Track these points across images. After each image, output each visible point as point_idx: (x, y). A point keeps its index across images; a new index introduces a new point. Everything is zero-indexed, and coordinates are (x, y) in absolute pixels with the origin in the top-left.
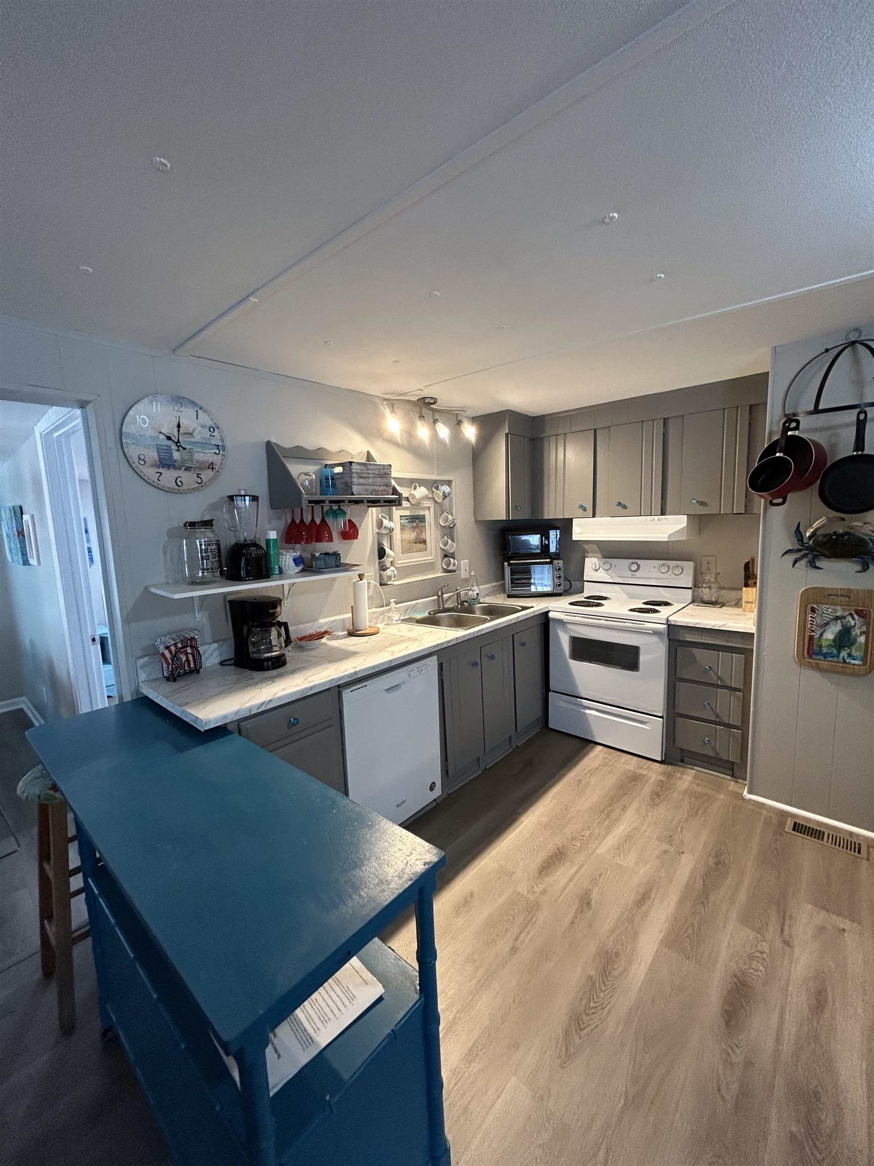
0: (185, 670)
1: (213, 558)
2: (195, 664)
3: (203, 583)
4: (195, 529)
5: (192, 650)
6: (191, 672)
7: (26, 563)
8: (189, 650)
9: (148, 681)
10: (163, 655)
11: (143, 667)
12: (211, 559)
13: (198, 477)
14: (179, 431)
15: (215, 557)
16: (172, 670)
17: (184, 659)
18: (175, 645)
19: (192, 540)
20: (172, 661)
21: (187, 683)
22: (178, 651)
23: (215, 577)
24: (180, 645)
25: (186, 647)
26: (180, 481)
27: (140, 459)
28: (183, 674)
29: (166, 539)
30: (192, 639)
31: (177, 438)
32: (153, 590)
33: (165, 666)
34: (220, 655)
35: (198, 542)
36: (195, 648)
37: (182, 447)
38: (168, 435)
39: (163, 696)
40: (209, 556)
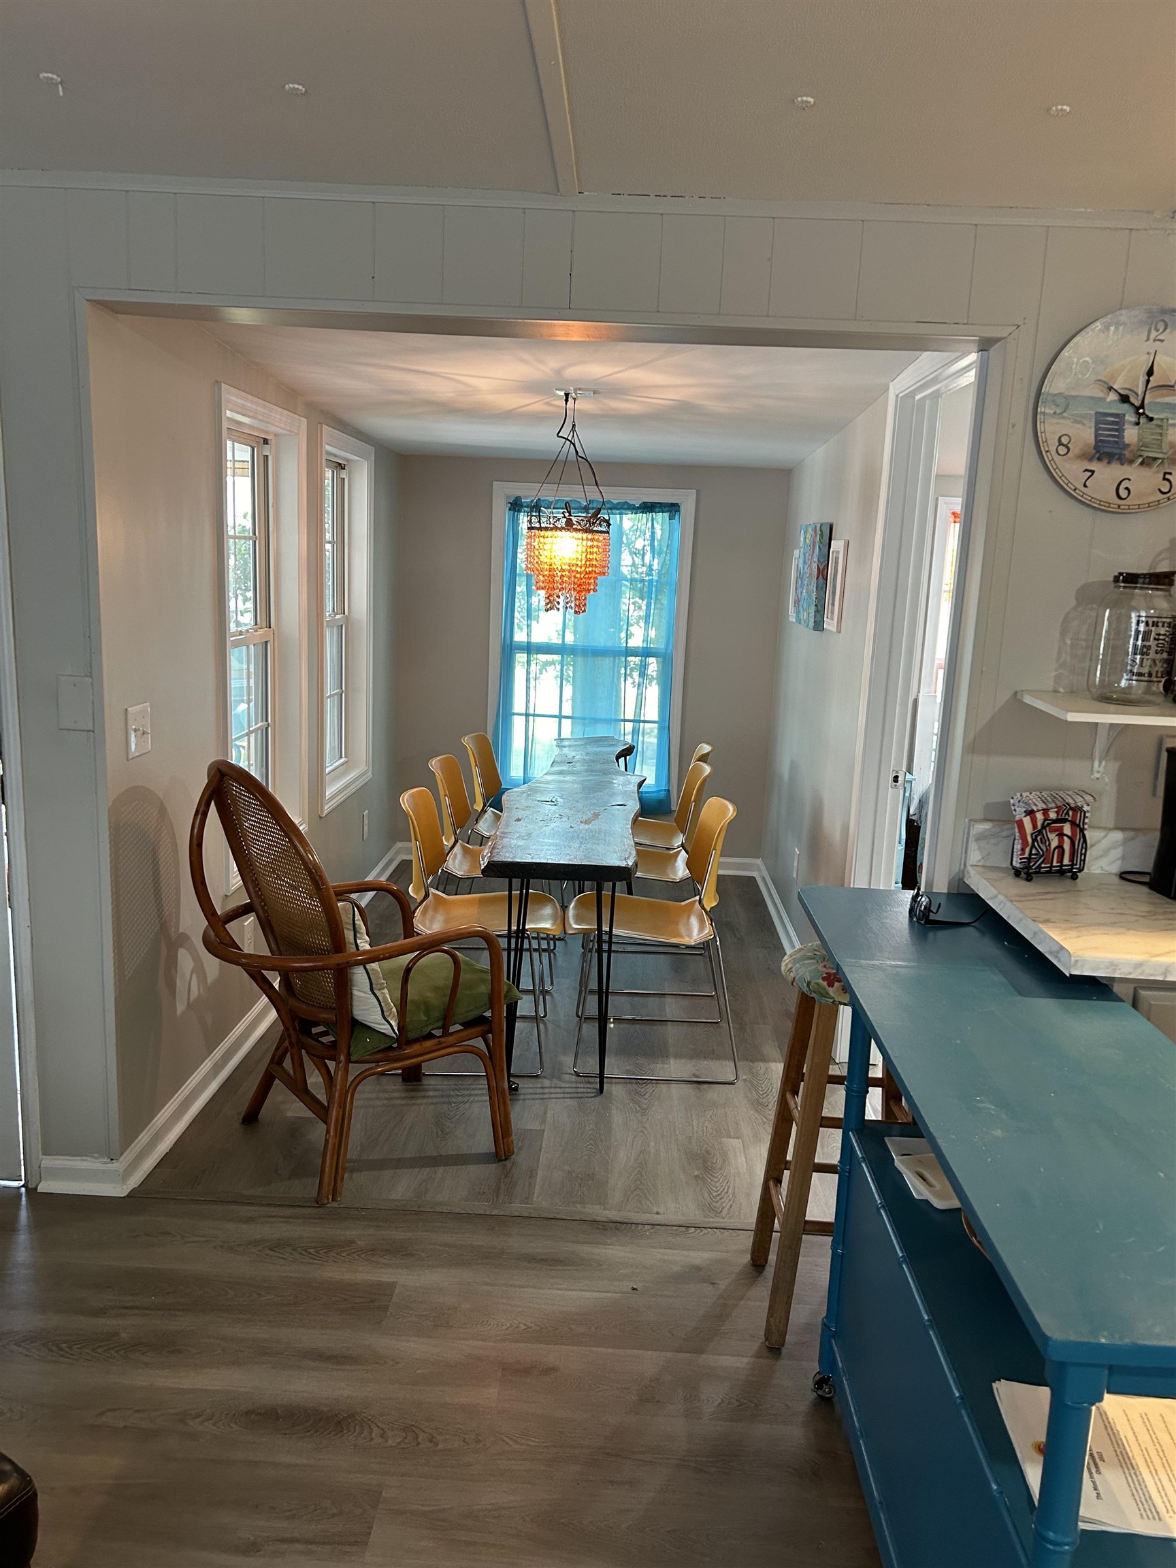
0: (1052, 866)
1: (1157, 652)
2: (1072, 859)
3: (1124, 701)
4: (1136, 588)
5: (1073, 831)
6: (1061, 872)
7: (819, 626)
8: (1067, 829)
9: (983, 866)
10: (1020, 824)
11: (980, 838)
12: (1152, 654)
13: (1164, 479)
14: (1148, 381)
15: (1162, 652)
16: (1029, 859)
17: (1054, 843)
18: (1045, 812)
19: (1124, 611)
20: (1034, 840)
21: (1051, 890)
22: (1048, 824)
23: (1154, 693)
24: (1053, 815)
25: (1064, 821)
26: (1127, 488)
27: (1061, 444)
28: (1047, 872)
29: (1074, 603)
30: (1077, 809)
31: (1140, 398)
32: (1028, 700)
33: (1018, 847)
34: (1123, 858)
35: (1133, 615)
36: (1079, 828)
37: (1147, 416)
38: (1122, 392)
39: (1006, 897)
40: (1149, 648)
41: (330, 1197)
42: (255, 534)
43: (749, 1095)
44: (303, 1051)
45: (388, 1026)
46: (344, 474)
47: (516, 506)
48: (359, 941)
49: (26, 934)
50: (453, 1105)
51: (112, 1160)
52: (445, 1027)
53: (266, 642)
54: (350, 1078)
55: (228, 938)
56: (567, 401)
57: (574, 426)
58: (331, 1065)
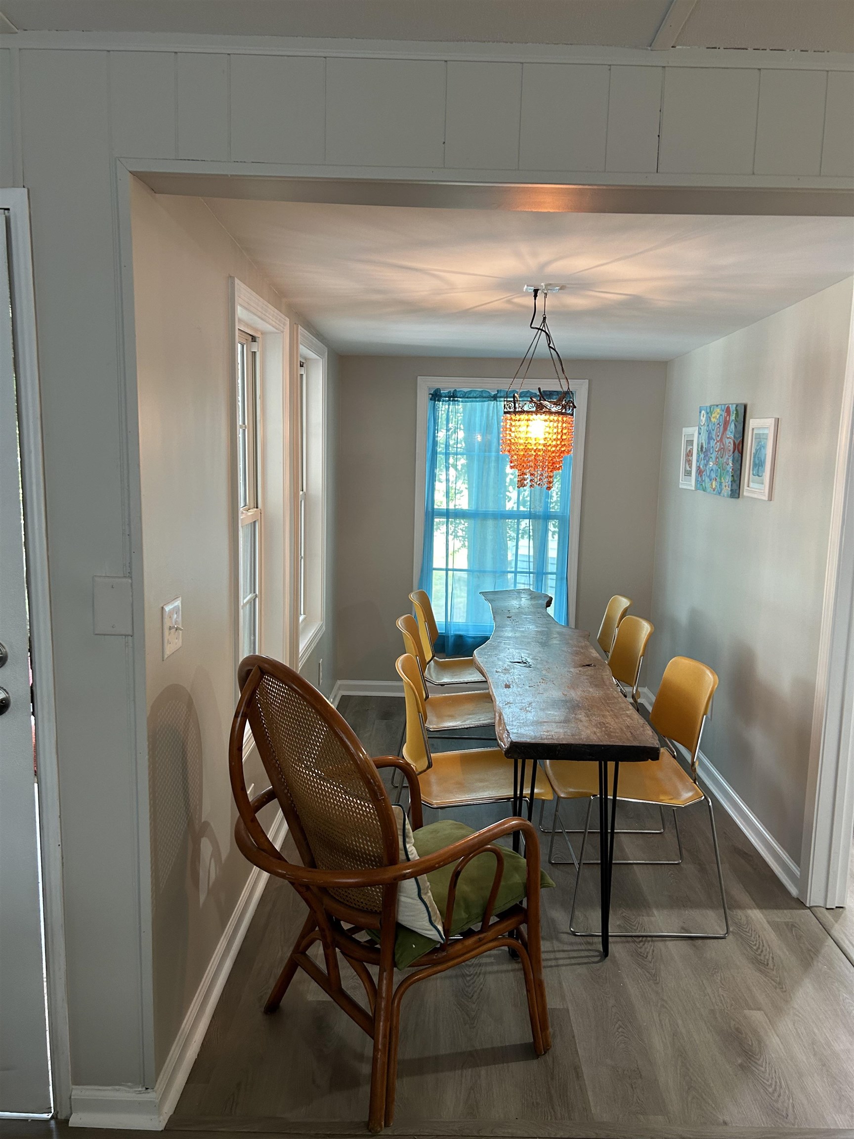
7: (736, 494)
41: (383, 1123)
42: (244, 424)
43: (745, 952)
44: (337, 950)
45: (433, 932)
46: (302, 371)
47: (436, 396)
48: (408, 846)
49: (55, 853)
50: (468, 978)
51: (147, 1089)
52: (485, 919)
53: (255, 522)
54: (395, 987)
55: (266, 843)
56: (535, 296)
57: (545, 318)
58: (374, 970)
